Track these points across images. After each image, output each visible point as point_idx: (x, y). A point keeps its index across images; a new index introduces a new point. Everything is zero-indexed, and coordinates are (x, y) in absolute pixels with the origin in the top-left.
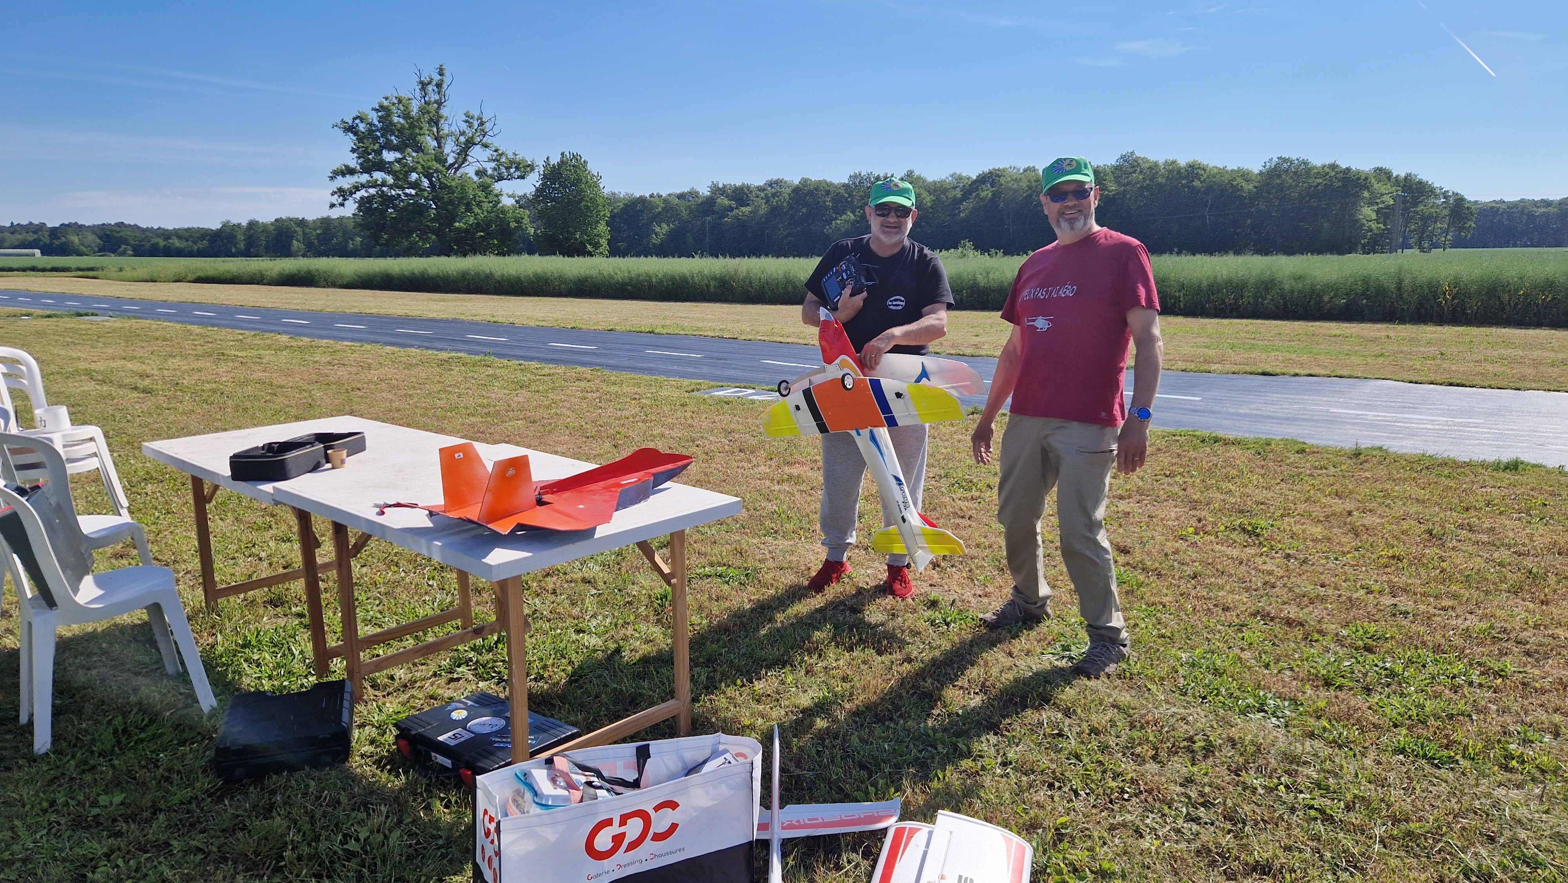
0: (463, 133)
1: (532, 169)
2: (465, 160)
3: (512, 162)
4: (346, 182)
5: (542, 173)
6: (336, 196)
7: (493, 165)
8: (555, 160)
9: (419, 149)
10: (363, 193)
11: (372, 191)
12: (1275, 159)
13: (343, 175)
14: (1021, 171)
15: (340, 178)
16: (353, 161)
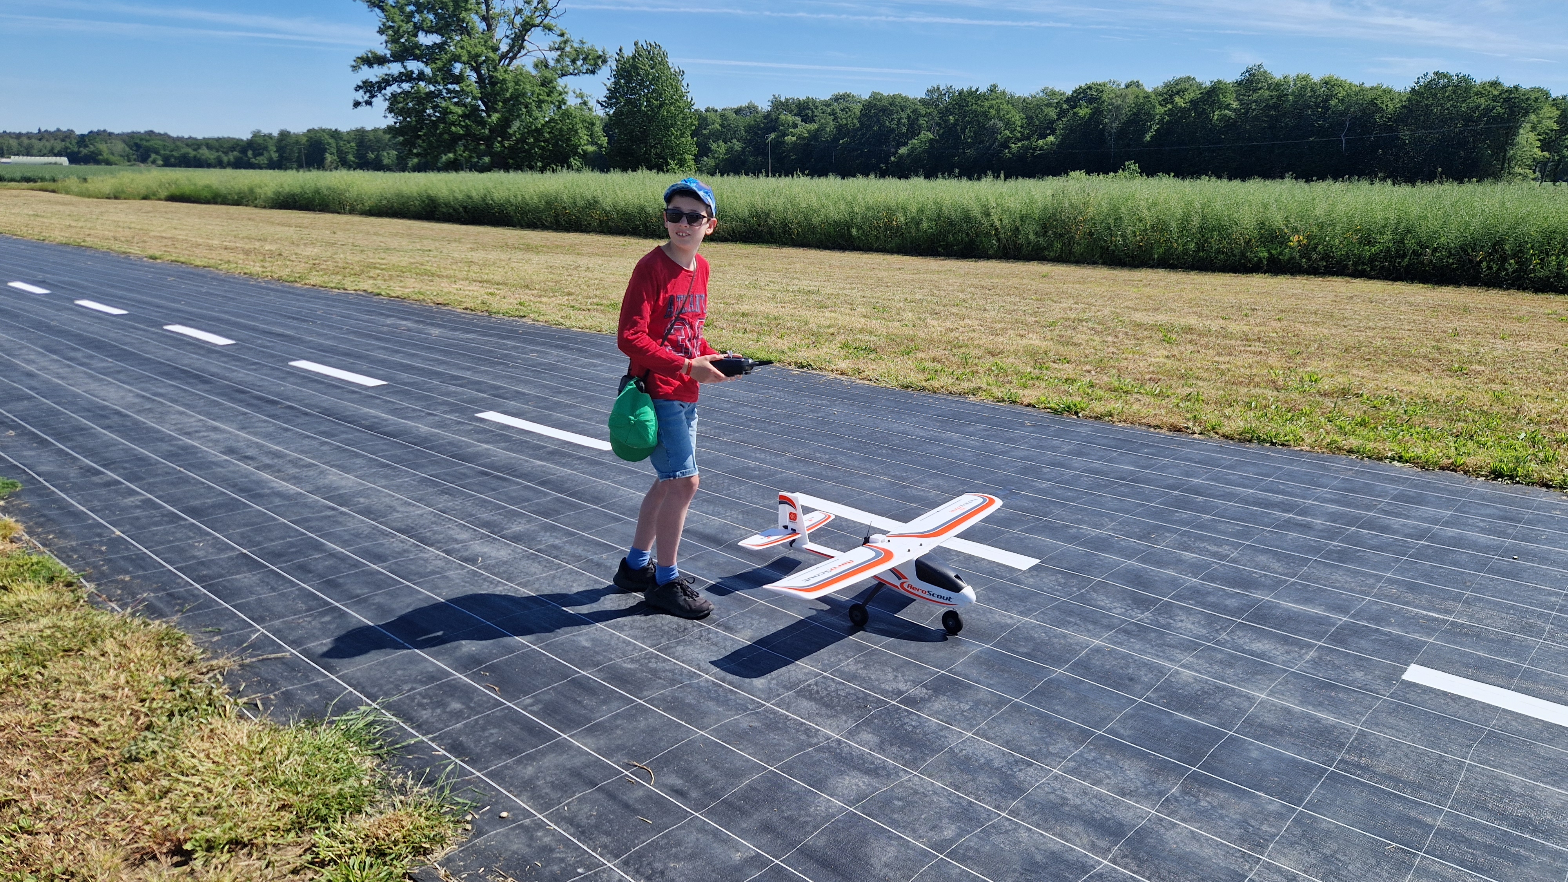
0: (519, 12)
1: (605, 61)
2: (522, 47)
3: (578, 52)
4: (374, 74)
5: (614, 67)
6: (361, 92)
7: (556, 54)
8: (629, 52)
9: (466, 31)
10: (394, 88)
11: (406, 86)
12: (1431, 76)
13: (370, 65)
14: (1123, 86)
15: (365, 68)
16: (380, 45)
